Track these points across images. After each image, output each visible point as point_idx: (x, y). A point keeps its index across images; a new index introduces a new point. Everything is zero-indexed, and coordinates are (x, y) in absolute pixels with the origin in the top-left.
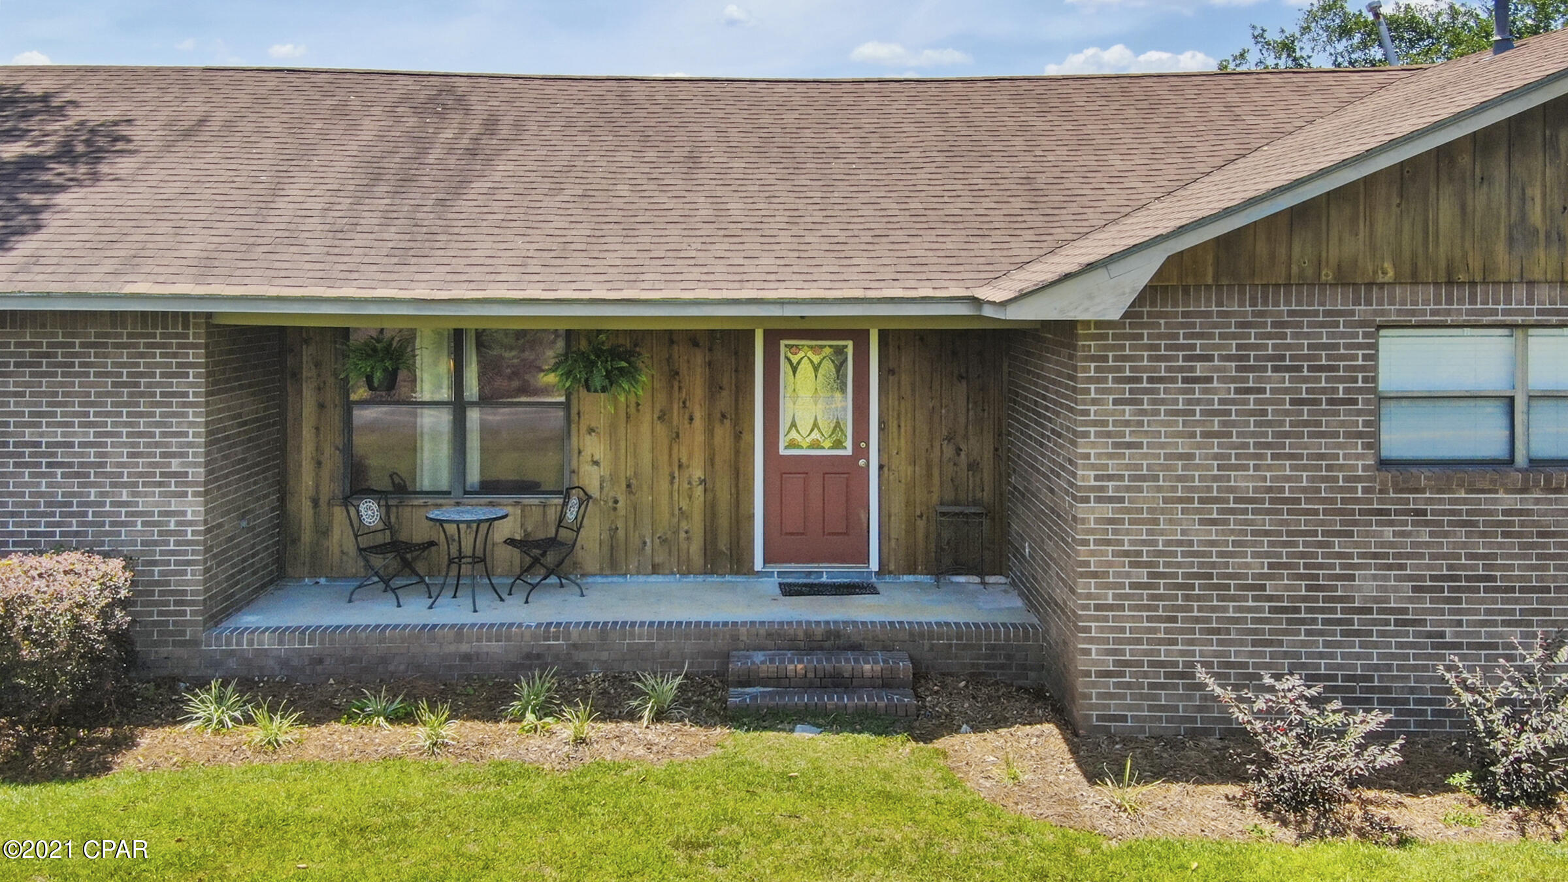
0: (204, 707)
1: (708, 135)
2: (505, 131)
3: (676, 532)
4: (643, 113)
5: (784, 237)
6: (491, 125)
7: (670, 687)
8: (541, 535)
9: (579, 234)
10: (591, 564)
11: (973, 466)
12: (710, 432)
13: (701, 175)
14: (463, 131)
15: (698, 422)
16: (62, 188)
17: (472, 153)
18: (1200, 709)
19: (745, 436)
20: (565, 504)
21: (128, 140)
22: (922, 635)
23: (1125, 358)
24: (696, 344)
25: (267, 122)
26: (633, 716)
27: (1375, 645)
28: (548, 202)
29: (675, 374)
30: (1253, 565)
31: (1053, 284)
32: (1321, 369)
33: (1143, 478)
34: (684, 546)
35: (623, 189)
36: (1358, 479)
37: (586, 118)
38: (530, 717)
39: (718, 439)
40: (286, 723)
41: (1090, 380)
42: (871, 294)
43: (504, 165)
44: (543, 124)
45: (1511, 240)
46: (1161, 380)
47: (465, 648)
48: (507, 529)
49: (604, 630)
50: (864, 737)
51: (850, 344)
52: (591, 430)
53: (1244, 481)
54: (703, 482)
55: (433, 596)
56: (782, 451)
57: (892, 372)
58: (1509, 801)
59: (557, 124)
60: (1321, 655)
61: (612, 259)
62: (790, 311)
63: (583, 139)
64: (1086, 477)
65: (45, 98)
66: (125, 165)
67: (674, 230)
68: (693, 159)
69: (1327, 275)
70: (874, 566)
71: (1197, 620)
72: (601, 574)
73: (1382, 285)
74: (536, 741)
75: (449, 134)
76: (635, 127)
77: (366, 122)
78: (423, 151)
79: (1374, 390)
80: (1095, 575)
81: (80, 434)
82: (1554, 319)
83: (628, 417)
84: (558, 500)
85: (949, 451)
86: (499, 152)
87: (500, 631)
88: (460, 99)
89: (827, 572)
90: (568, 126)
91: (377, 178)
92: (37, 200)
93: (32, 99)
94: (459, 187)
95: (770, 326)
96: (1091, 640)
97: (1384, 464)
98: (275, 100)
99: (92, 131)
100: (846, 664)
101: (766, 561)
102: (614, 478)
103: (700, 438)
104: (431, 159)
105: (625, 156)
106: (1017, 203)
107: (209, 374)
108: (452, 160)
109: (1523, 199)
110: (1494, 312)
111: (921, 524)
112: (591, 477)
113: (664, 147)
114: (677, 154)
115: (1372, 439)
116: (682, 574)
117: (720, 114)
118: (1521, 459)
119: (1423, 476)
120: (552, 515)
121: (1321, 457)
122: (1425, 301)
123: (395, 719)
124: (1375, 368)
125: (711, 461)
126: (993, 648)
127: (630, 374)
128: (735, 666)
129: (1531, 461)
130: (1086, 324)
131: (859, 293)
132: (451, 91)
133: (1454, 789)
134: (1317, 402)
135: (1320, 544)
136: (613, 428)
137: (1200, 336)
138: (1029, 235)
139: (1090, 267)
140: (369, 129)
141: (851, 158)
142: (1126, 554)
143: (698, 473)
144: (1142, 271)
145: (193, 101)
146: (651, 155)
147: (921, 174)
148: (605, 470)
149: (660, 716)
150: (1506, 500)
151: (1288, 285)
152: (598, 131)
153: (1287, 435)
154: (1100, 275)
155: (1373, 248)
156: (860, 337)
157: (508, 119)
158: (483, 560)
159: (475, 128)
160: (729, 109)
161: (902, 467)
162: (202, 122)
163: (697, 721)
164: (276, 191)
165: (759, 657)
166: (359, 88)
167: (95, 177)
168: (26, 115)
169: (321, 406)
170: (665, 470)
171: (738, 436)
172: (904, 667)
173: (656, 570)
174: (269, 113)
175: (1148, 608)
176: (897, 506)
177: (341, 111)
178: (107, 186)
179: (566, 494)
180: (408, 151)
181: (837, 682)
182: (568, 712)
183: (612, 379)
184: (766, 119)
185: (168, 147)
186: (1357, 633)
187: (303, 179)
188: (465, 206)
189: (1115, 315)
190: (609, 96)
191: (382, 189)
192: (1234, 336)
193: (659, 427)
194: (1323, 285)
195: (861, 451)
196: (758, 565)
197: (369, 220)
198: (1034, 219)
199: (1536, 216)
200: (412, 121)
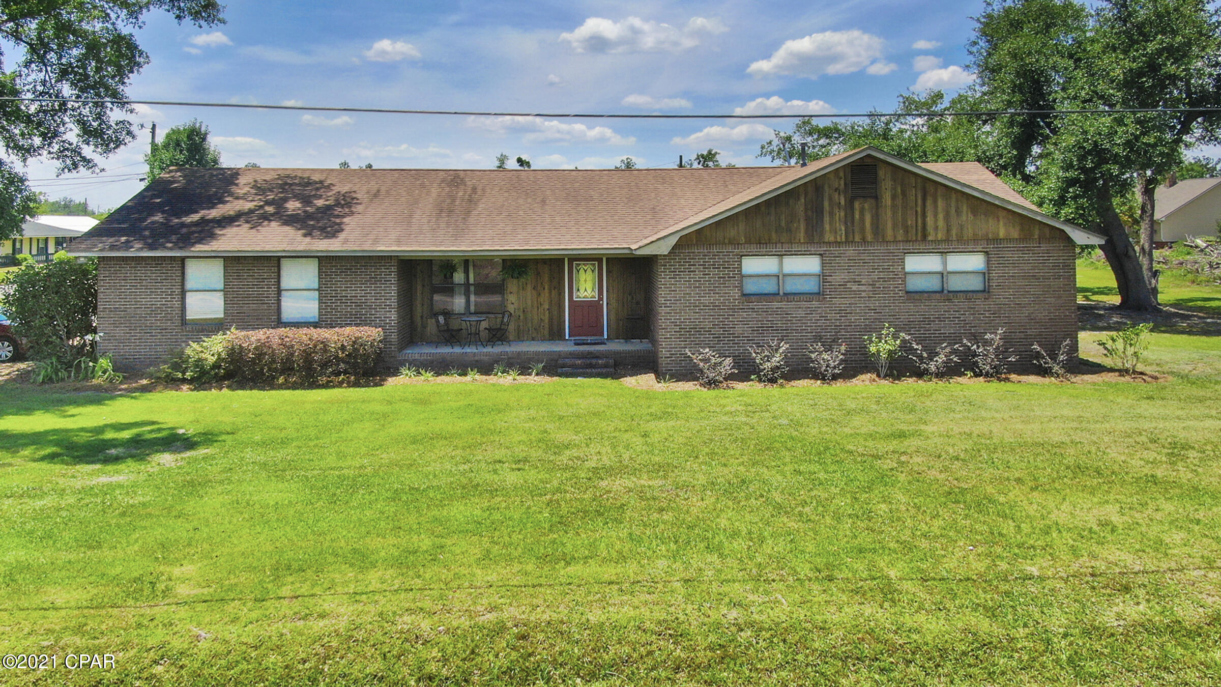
0: (404, 371)
1: (548, 192)
2: (479, 192)
3: (539, 327)
4: (525, 184)
5: (574, 229)
6: (474, 189)
7: (541, 366)
8: (495, 327)
9: (508, 229)
10: (511, 338)
11: (638, 303)
12: (550, 293)
13: (547, 207)
14: (465, 192)
15: (547, 290)
16: (344, 217)
17: (470, 201)
18: (693, 367)
19: (562, 294)
20: (503, 317)
21: (358, 199)
22: (618, 353)
23: (672, 265)
24: (545, 263)
25: (400, 191)
26: (530, 374)
27: (741, 347)
28: (498, 218)
29: (538, 274)
30: (708, 325)
31: (648, 244)
32: (726, 268)
33: (677, 300)
34: (542, 330)
35: (521, 213)
36: (736, 299)
37: (506, 186)
38: (499, 374)
39: (553, 295)
40: (430, 375)
41: (662, 272)
42: (587, 247)
43: (481, 206)
44: (492, 189)
45: (776, 231)
46: (682, 272)
47: (476, 358)
48: (484, 325)
49: (519, 353)
50: (598, 379)
51: (597, 263)
52: (511, 293)
53: (705, 300)
54: (548, 309)
55: (462, 346)
56: (575, 299)
57: (610, 272)
58: (764, 381)
59: (497, 189)
60: (727, 350)
61: (520, 237)
62: (575, 252)
63: (506, 194)
64: (662, 300)
65: (321, 182)
66: (360, 208)
67: (539, 227)
68: (543, 202)
69: (726, 241)
70: (606, 337)
71: (692, 341)
72: (515, 341)
73: (741, 244)
74: (502, 379)
75: (461, 194)
76: (523, 189)
77: (433, 190)
78: (454, 201)
79: (740, 274)
80: (663, 329)
81: (360, 293)
82: (789, 253)
83: (523, 288)
84: (501, 316)
85: (630, 298)
86: (479, 200)
87: (487, 354)
88: (462, 180)
89: (590, 339)
90: (501, 189)
91: (441, 211)
92: (338, 221)
93: (316, 183)
94: (468, 213)
95: (570, 257)
96: (663, 348)
97: (744, 295)
98: (400, 182)
99: (343, 195)
100: (594, 361)
101: (569, 337)
102: (519, 309)
103: (547, 295)
104: (457, 203)
105: (521, 201)
106: (649, 217)
107: (398, 275)
108: (464, 204)
109: (779, 219)
110: (801, 251)
111: (621, 323)
112: (511, 308)
113: (534, 197)
114: (538, 200)
115: (741, 287)
116: (542, 340)
117: (552, 184)
118: (781, 293)
119: (753, 298)
120: (499, 320)
121: (726, 293)
122: (753, 248)
123: (460, 375)
124: (741, 268)
125: (550, 303)
126: (639, 357)
127: (525, 273)
128: (560, 362)
129: (784, 293)
130: (661, 255)
131: (596, 247)
132: (458, 177)
133: (752, 380)
134: (724, 277)
135: (726, 318)
136: (518, 293)
137: (693, 259)
138: (650, 228)
139: (659, 239)
140: (434, 192)
141: (596, 201)
142: (673, 322)
143: (547, 306)
144: (673, 240)
145: (373, 183)
146: (529, 200)
147: (619, 207)
148: (516, 305)
149: (537, 374)
150: (776, 304)
151: (716, 244)
152: (511, 191)
153: (717, 287)
154: (662, 242)
155: (738, 233)
156: (599, 260)
157: (480, 187)
158: (478, 334)
159: (469, 191)
160: (556, 182)
161: (614, 303)
162: (378, 191)
163: (548, 375)
164: (411, 216)
165: (567, 360)
166: (426, 176)
167: (352, 213)
168: (317, 189)
169: (423, 286)
170: (535, 305)
171: (560, 294)
172: (611, 361)
173: (533, 339)
174: (399, 187)
175: (679, 338)
176: (613, 318)
177: (423, 186)
178: (356, 216)
179: (503, 314)
180: (448, 201)
181: (591, 366)
182: (511, 372)
183: (520, 274)
184: (568, 186)
185: (371, 200)
186: (736, 344)
187: (419, 212)
188: (472, 219)
189: (666, 253)
190: (513, 177)
191: (444, 215)
192: (702, 259)
193: (533, 291)
194: (725, 244)
195: (601, 299)
196: (567, 338)
197: (443, 225)
198: (653, 222)
199: (783, 224)
200: (447, 189)
